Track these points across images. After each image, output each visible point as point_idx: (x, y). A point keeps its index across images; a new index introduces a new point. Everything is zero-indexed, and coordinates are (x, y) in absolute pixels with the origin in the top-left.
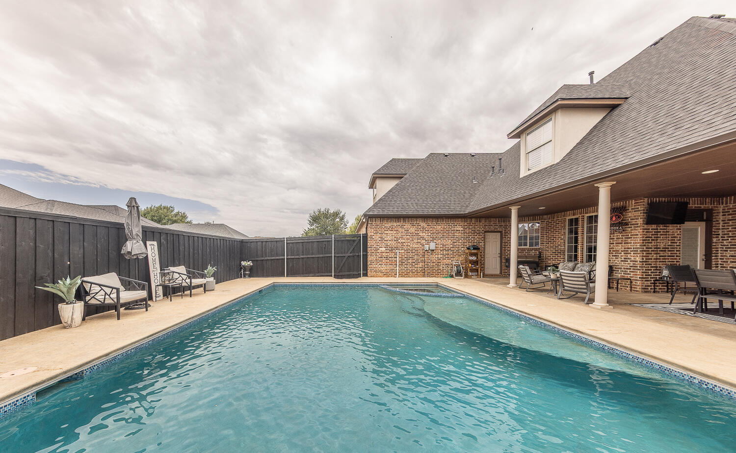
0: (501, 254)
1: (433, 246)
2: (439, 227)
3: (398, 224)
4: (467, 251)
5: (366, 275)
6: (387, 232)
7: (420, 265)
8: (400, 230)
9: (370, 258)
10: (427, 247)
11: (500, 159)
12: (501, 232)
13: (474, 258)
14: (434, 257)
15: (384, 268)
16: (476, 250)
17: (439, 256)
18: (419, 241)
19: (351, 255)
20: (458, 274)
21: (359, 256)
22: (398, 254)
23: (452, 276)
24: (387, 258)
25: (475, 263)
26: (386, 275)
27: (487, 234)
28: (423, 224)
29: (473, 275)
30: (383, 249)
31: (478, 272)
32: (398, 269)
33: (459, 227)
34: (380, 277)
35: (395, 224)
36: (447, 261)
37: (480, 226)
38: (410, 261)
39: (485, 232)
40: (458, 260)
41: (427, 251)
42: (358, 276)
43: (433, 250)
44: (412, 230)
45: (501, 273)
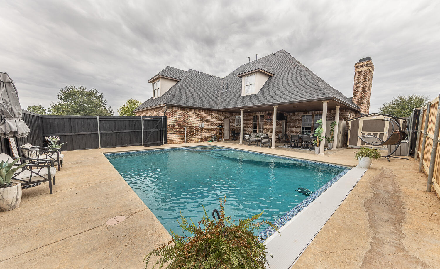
0: (229, 129)
1: (203, 125)
2: (206, 115)
3: (185, 111)
4: (218, 128)
5: (166, 143)
6: (179, 116)
7: (197, 136)
8: (186, 115)
9: (169, 132)
10: (200, 126)
11: (227, 83)
12: (229, 119)
13: (220, 132)
14: (203, 131)
15: (178, 138)
16: (221, 127)
17: (206, 131)
18: (196, 122)
19: (156, 130)
20: (215, 140)
21: (161, 131)
22: (186, 129)
23: (212, 141)
24: (179, 132)
25: (221, 134)
26: (179, 142)
27: (225, 120)
28: (198, 113)
29: (220, 140)
30: (177, 127)
31: (222, 138)
32: (186, 138)
33: (214, 115)
34: (176, 143)
35: (183, 112)
36: (209, 133)
37: (222, 116)
38: (192, 133)
39: (224, 119)
40: (214, 133)
41: (200, 128)
42: (161, 144)
43: (203, 128)
44: (193, 116)
45: (229, 138)
